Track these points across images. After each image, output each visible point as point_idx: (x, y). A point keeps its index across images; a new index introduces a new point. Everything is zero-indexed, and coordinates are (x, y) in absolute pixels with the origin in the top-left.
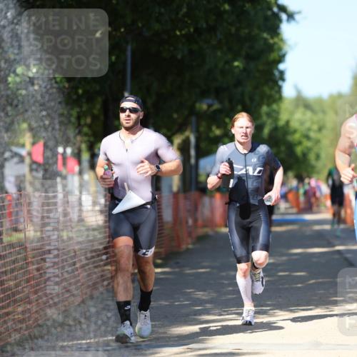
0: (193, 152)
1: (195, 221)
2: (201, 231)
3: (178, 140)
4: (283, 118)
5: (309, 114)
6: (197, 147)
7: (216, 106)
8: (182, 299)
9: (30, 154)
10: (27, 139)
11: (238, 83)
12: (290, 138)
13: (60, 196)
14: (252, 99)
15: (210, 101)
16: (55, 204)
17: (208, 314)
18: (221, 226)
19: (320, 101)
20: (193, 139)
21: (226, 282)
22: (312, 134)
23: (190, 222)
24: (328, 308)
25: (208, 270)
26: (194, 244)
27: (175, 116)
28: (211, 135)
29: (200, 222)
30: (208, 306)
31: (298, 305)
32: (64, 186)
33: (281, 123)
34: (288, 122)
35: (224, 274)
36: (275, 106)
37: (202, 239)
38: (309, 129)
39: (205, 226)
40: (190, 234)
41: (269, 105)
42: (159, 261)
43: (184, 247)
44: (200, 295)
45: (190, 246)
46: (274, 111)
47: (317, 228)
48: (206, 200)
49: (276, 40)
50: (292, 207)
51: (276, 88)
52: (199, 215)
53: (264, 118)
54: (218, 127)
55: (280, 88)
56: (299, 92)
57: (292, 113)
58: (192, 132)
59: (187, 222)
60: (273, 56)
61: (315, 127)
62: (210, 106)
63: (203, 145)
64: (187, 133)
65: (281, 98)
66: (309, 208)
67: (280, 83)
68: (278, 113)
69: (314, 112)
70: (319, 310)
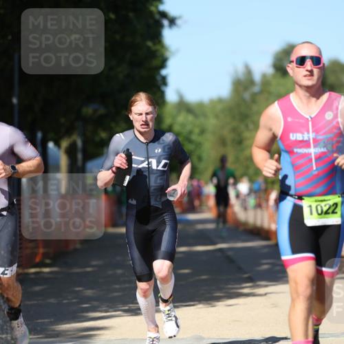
0: (80, 156)
3: (65, 144)
5: (190, 118)
6: (84, 151)
7: (102, 111)
8: (70, 298)
17: (95, 311)
19: (201, 105)
20: (79, 143)
22: (194, 137)
24: (209, 304)
27: (63, 120)
28: (97, 139)
30: (96, 303)
31: (183, 302)
35: (110, 272)
38: (191, 132)
42: (48, 261)
43: (72, 247)
44: (89, 293)
45: (78, 246)
47: (200, 227)
49: (158, 47)
51: (159, 94)
54: (104, 130)
55: (163, 93)
56: (181, 97)
57: (174, 117)
58: (78, 135)
60: (156, 63)
61: (197, 130)
62: (95, 111)
64: (74, 137)
66: (192, 208)
67: (163, 88)
69: (196, 116)
70: (201, 306)
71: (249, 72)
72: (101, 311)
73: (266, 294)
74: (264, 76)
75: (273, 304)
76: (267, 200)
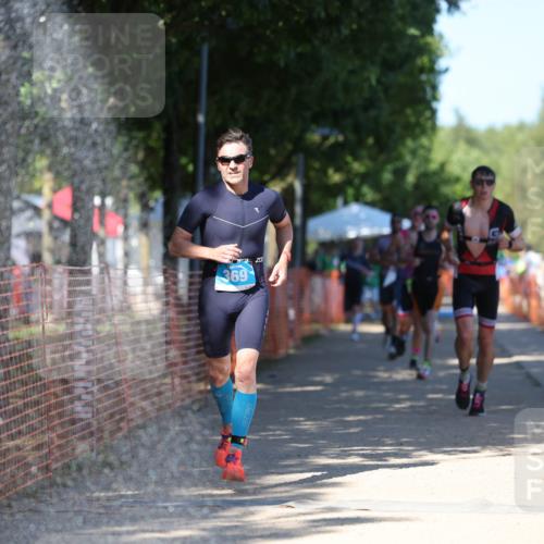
0: (298, 208)
1: (300, 312)
2: (308, 329)
4: (437, 156)
5: (474, 153)
6: (306, 201)
7: (336, 137)
9: (50, 206)
10: (46, 182)
11: (370, 104)
12: (446, 190)
13: (95, 270)
14: (390, 130)
15: (326, 131)
16: (88, 283)
17: (319, 454)
18: (338, 322)
19: (491, 131)
20: (298, 187)
21: (346, 406)
23: (292, 313)
24: (501, 450)
25: (319, 388)
26: (297, 347)
27: (273, 152)
29: (307, 315)
30: (320, 442)
31: (456, 445)
32: (101, 256)
33: (433, 166)
34: (443, 166)
35: (345, 395)
36: (424, 141)
37: (310, 339)
39: (314, 320)
40: (291, 333)
41: (415, 138)
43: (282, 352)
44: (308, 425)
45: (292, 351)
46: (423, 147)
48: (317, 281)
49: (429, 39)
51: (428, 114)
52: (305, 304)
53: (408, 158)
54: (337, 170)
55: (434, 112)
56: (461, 119)
57: (451, 152)
58: (296, 176)
59: (287, 315)
62: (325, 138)
63: (315, 197)
64: (290, 179)
65: (434, 128)
67: (435, 105)
68: (429, 150)
69: (484, 150)
70: (487, 452)
72: (328, 456)
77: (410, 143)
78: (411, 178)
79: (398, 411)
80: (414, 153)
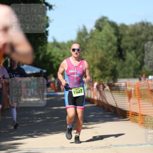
3: (3, 61)
4: (48, 51)
5: (59, 50)
12: (51, 60)
17: (16, 136)
19: (63, 44)
20: (9, 60)
31: (55, 131)
33: (47, 53)
34: (50, 53)
35: (23, 119)
36: (44, 46)
38: (59, 56)
41: (42, 46)
43: (6, 107)
45: (8, 107)
46: (44, 48)
47: (63, 98)
50: (52, 89)
51: (45, 39)
53: (40, 51)
55: (47, 38)
56: (55, 40)
57: (52, 49)
59: (7, 97)
61: (61, 55)
64: (6, 58)
65: (47, 42)
67: (47, 36)
68: (46, 49)
69: (61, 49)
71: (85, 29)
72: (18, 136)
73: (92, 128)
74: (92, 30)
75: (96, 132)
76: (93, 86)
77: (40, 47)
78: (41, 57)
79: (38, 123)
80: (42, 50)
